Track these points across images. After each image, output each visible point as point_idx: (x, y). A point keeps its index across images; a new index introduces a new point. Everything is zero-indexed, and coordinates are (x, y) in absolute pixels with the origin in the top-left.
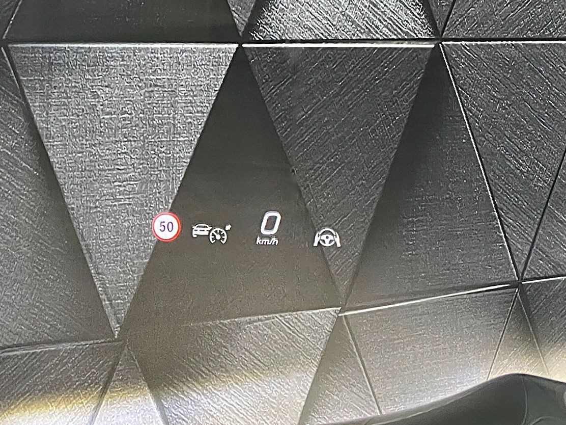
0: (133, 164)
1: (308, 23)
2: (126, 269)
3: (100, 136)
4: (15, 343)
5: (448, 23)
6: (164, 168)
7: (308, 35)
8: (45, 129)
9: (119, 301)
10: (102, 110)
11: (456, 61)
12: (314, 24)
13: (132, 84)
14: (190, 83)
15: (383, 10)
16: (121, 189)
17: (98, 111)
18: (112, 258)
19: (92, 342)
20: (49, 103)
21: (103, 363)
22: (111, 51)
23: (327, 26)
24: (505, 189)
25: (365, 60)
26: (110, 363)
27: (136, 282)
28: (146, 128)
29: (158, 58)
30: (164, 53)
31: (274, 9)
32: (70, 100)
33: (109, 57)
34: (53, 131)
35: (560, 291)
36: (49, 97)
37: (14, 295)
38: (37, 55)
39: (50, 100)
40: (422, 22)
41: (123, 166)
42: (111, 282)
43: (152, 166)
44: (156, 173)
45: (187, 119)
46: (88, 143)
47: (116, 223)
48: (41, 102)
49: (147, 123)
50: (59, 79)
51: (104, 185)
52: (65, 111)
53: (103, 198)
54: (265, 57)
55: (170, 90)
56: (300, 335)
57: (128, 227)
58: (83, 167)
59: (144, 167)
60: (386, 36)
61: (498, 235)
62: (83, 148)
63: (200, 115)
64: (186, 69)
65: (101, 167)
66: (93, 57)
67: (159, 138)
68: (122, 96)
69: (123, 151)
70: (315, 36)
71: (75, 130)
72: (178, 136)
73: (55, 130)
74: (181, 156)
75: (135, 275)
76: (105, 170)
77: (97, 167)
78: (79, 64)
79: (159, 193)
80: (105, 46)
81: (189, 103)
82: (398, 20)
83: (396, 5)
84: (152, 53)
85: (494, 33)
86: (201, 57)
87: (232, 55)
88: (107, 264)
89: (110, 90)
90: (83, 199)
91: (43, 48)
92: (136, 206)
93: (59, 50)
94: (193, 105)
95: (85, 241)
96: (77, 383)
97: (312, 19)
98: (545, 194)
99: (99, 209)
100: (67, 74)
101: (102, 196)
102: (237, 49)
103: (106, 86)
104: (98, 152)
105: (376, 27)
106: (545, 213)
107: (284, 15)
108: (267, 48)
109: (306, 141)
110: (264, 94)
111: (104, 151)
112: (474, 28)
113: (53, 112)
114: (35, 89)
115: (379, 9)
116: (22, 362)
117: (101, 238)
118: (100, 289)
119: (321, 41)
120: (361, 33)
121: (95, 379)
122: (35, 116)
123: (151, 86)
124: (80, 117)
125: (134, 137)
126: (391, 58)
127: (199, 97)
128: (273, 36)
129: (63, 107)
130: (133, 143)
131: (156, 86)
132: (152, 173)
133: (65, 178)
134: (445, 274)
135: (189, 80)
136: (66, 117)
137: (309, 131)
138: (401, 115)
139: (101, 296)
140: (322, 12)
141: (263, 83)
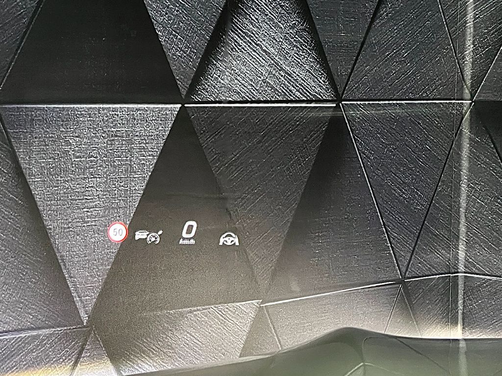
0: (98, 195)
1: (236, 88)
2: (92, 274)
3: (71, 174)
4: (5, 330)
5: (347, 88)
6: (123, 198)
7: (236, 97)
8: (27, 169)
9: (87, 298)
10: (73, 154)
11: (353, 116)
12: (242, 89)
13: (98, 135)
14: (143, 134)
15: (295, 78)
16: (89, 214)
17: (70, 155)
18: (82, 265)
19: (66, 328)
20: (31, 150)
21: (75, 343)
22: (81, 110)
23: (252, 90)
24: (391, 211)
25: (282, 116)
26: (80, 343)
27: (100, 283)
28: (109, 168)
29: (118, 115)
30: (123, 111)
31: (209, 78)
32: (48, 147)
33: (79, 114)
34: (35, 171)
35: (434, 286)
36: (31, 145)
37: (4, 294)
38: (21, 113)
39: (32, 147)
40: (327, 88)
41: (90, 196)
42: (81, 284)
43: (113, 197)
44: (117, 202)
45: (141, 161)
46: (62, 179)
47: (85, 240)
48: (25, 149)
49: (109, 164)
50: (38, 130)
51: (75, 211)
52: (44, 156)
53: (75, 220)
54: (203, 114)
55: (127, 139)
56: (230, 321)
57: (94, 242)
58: (59, 198)
59: (107, 198)
60: (298, 98)
61: (386, 246)
62: (58, 184)
63: (151, 158)
64: (140, 123)
65: (73, 197)
66: (66, 115)
67: (119, 175)
68: (90, 144)
69: (90, 185)
70: (242, 98)
71: (52, 170)
72: (134, 174)
73: (36, 170)
74: (136, 188)
75: (100, 278)
76: (76, 200)
77: (70, 197)
78: (55, 120)
79: (119, 216)
80: (75, 106)
81: (142, 149)
82: (308, 86)
83: (306, 75)
84: (113, 111)
85: (383, 95)
86: (151, 114)
87: (176, 113)
88: (77, 270)
89: (80, 139)
90: (59, 222)
91: (26, 107)
92: (101, 227)
93: (39, 109)
94: (146, 150)
95: (60, 253)
96: (54, 360)
97: (240, 85)
98: (422, 214)
99: (71, 229)
100: (45, 127)
101: (73, 220)
102: (180, 108)
103: (76, 137)
104: (70, 186)
105: (290, 90)
106: (423, 229)
107: (217, 82)
108: (204, 107)
109: (235, 177)
110: (201, 142)
111: (75, 185)
112: (367, 91)
113: (34, 156)
114: (20, 138)
115: (292, 77)
116: (10, 344)
117: (73, 250)
118: (72, 289)
119: (247, 102)
120: (278, 96)
121: (69, 356)
122: (20, 159)
123: (112, 136)
124: (57, 160)
125: (99, 175)
126: (302, 115)
127: (150, 145)
128: (209, 98)
129: (42, 153)
130: (98, 179)
131: (116, 136)
132: (113, 201)
133: (44, 206)
134: (344, 274)
135: (142, 131)
136: (44, 160)
137: (237, 170)
138: (309, 157)
139: (73, 294)
140: (247, 79)
141: (202, 133)
